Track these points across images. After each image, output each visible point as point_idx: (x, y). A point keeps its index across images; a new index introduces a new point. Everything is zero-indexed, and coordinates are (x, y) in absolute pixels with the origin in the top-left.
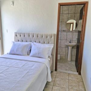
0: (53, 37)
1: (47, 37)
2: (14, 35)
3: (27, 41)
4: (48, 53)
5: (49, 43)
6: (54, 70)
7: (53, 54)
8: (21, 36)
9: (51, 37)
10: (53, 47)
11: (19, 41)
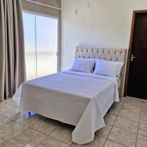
0: (123, 53)
1: (116, 53)
2: (75, 50)
3: (89, 58)
4: (116, 72)
5: (117, 60)
6: (123, 95)
7: (122, 74)
8: (83, 51)
9: (121, 53)
10: (123, 64)
11: (80, 57)
